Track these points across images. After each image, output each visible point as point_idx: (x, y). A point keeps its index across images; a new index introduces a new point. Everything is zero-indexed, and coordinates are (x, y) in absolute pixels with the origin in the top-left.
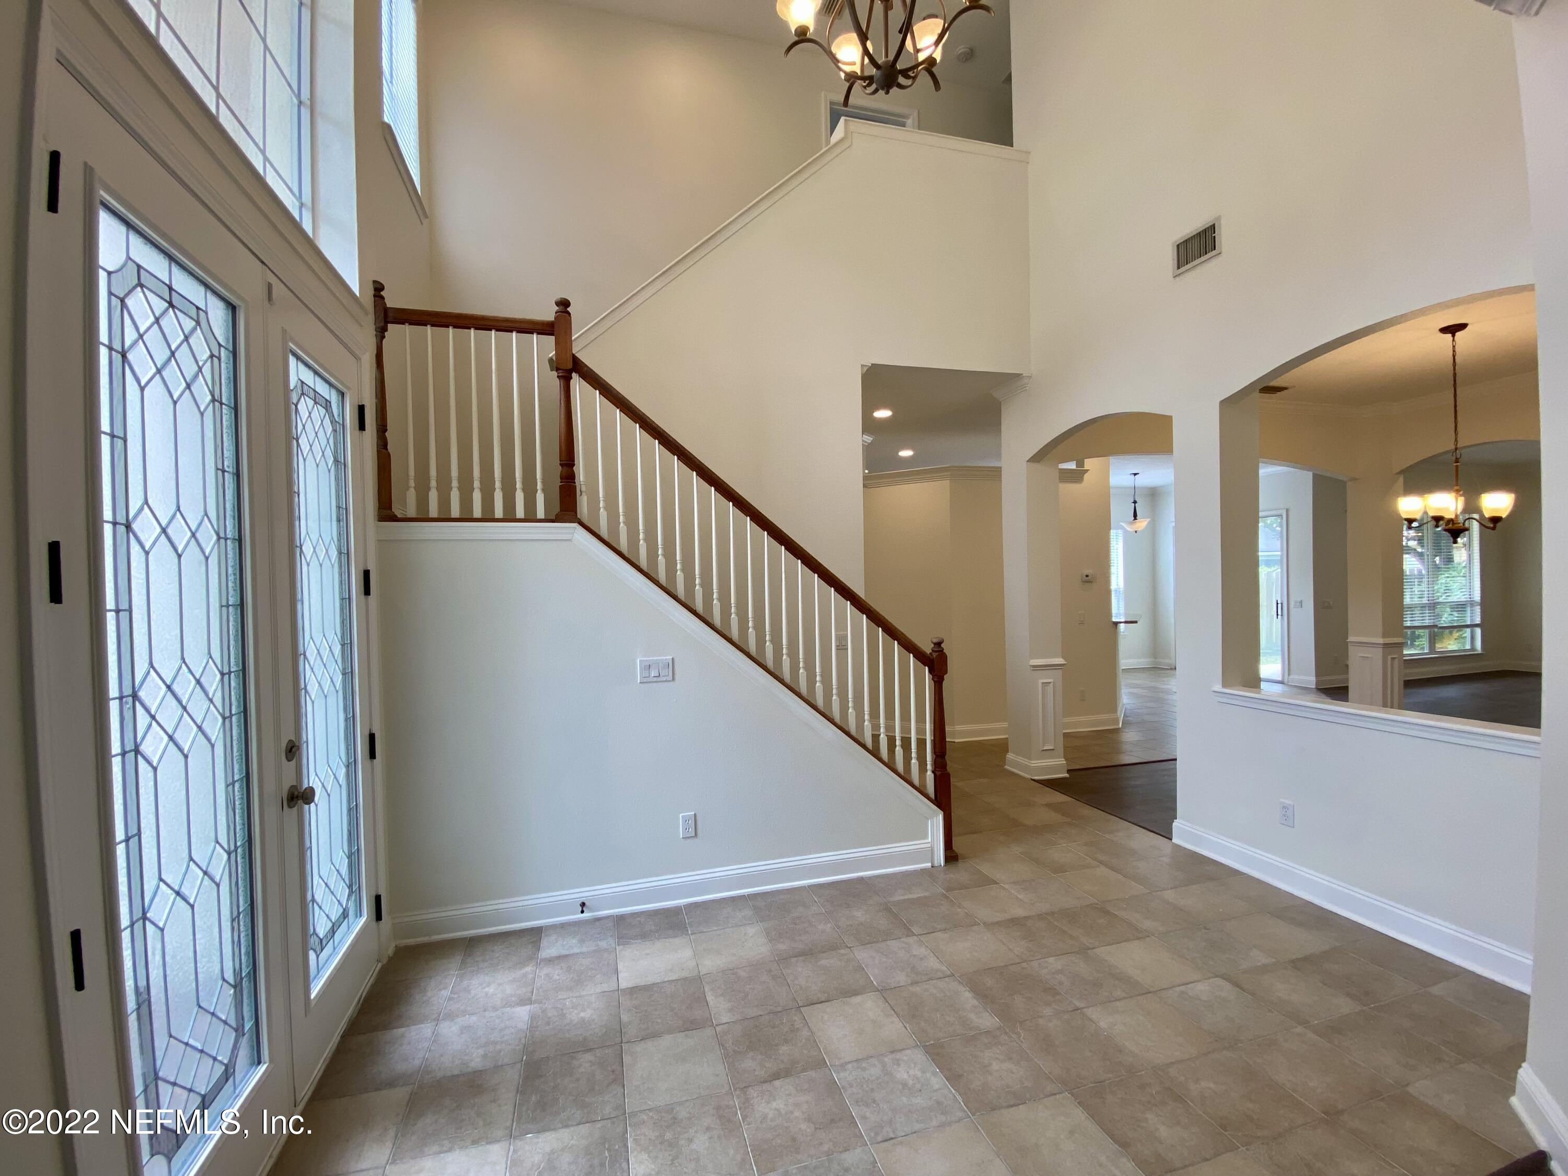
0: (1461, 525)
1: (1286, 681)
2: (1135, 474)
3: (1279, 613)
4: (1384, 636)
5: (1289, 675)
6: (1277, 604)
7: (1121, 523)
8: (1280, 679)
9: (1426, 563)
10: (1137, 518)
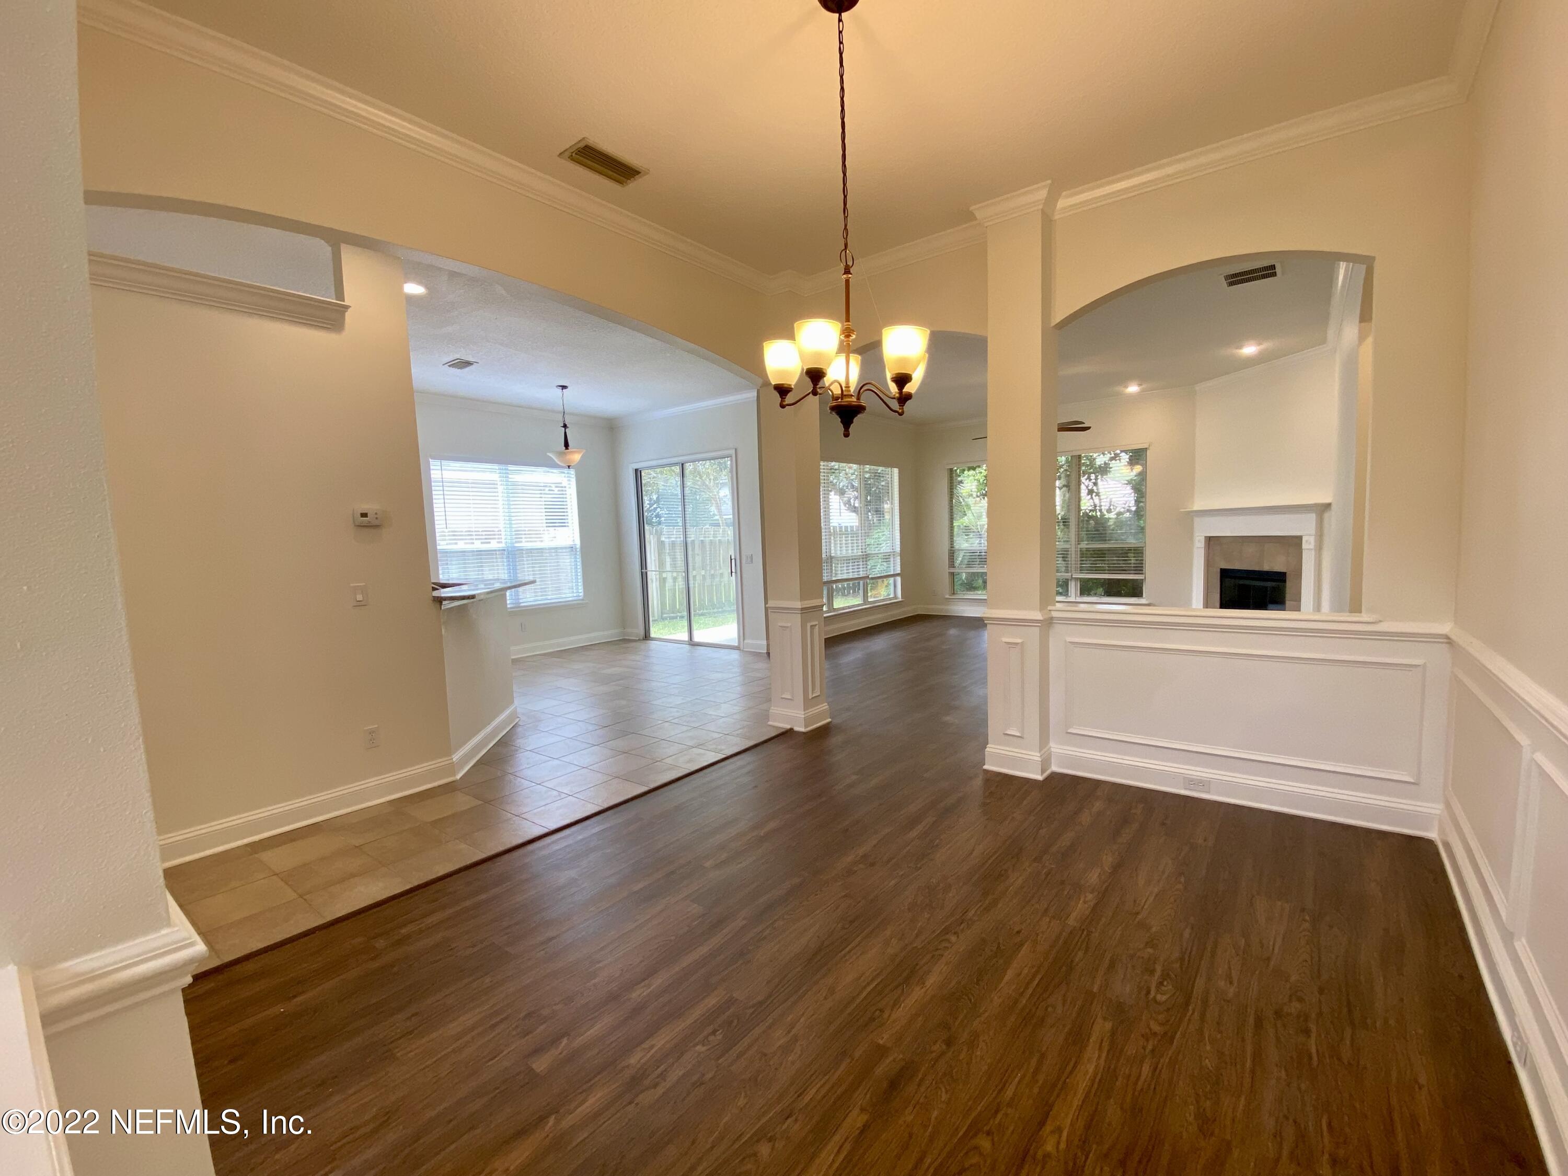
0: (854, 399)
1: (742, 647)
2: (564, 387)
3: (733, 570)
4: (802, 598)
5: (744, 640)
6: (731, 560)
7: (548, 454)
8: (736, 644)
9: (860, 515)
10: (569, 448)
